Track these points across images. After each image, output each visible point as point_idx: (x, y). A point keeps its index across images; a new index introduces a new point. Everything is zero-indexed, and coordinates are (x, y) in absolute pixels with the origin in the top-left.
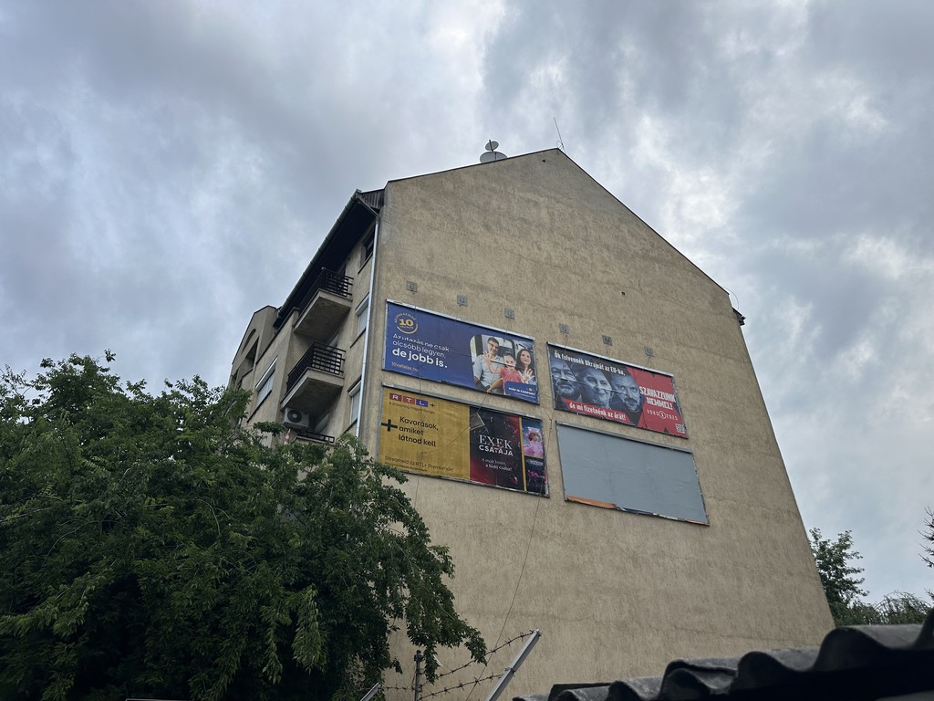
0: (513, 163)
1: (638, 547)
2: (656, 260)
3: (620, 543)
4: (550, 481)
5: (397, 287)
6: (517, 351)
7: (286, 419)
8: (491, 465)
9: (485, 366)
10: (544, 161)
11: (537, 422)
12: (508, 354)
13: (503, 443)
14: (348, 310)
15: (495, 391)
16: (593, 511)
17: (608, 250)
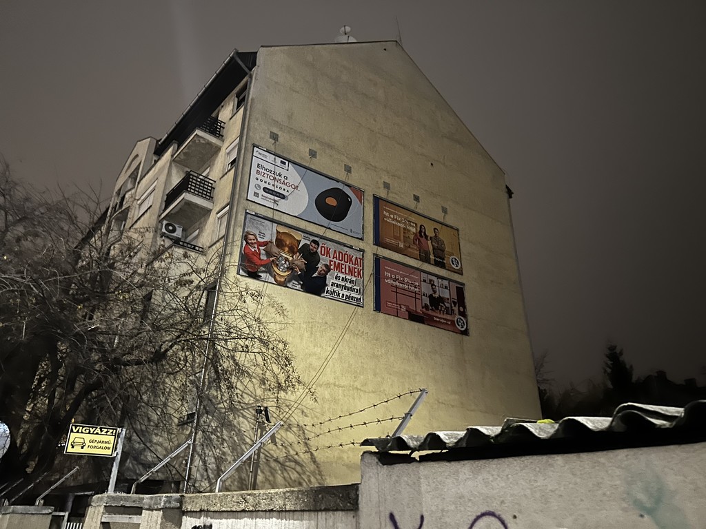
0: (362, 48)
1: (420, 346)
2: (458, 142)
3: (407, 343)
4: (365, 296)
5: (262, 135)
7: (164, 230)
10: (385, 49)
14: (218, 149)
16: (392, 319)
17: (425, 128)
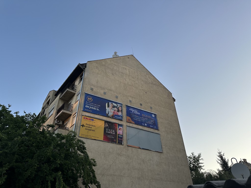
0: (121, 58)
1: (145, 158)
2: (155, 84)
3: (140, 157)
4: (124, 141)
5: (88, 89)
6: (118, 107)
7: (56, 122)
8: (109, 136)
9: (109, 110)
10: (128, 58)
11: (121, 125)
12: (115, 108)
13: (113, 131)
15: (111, 117)
16: (134, 149)
17: (143, 81)
